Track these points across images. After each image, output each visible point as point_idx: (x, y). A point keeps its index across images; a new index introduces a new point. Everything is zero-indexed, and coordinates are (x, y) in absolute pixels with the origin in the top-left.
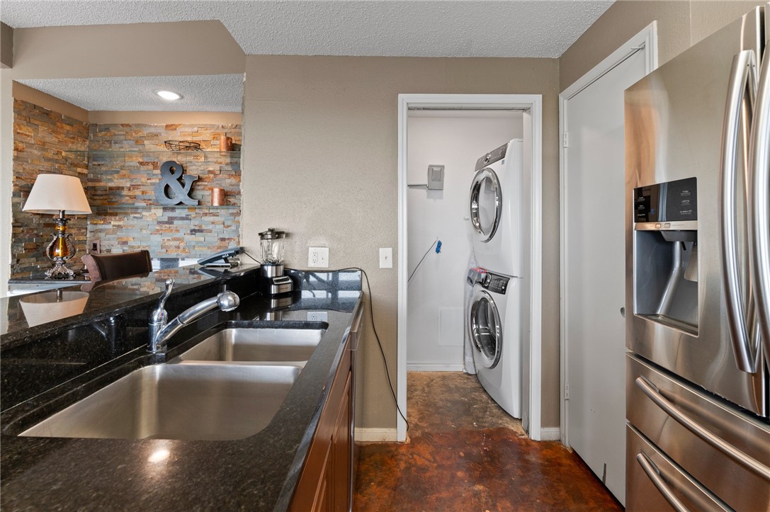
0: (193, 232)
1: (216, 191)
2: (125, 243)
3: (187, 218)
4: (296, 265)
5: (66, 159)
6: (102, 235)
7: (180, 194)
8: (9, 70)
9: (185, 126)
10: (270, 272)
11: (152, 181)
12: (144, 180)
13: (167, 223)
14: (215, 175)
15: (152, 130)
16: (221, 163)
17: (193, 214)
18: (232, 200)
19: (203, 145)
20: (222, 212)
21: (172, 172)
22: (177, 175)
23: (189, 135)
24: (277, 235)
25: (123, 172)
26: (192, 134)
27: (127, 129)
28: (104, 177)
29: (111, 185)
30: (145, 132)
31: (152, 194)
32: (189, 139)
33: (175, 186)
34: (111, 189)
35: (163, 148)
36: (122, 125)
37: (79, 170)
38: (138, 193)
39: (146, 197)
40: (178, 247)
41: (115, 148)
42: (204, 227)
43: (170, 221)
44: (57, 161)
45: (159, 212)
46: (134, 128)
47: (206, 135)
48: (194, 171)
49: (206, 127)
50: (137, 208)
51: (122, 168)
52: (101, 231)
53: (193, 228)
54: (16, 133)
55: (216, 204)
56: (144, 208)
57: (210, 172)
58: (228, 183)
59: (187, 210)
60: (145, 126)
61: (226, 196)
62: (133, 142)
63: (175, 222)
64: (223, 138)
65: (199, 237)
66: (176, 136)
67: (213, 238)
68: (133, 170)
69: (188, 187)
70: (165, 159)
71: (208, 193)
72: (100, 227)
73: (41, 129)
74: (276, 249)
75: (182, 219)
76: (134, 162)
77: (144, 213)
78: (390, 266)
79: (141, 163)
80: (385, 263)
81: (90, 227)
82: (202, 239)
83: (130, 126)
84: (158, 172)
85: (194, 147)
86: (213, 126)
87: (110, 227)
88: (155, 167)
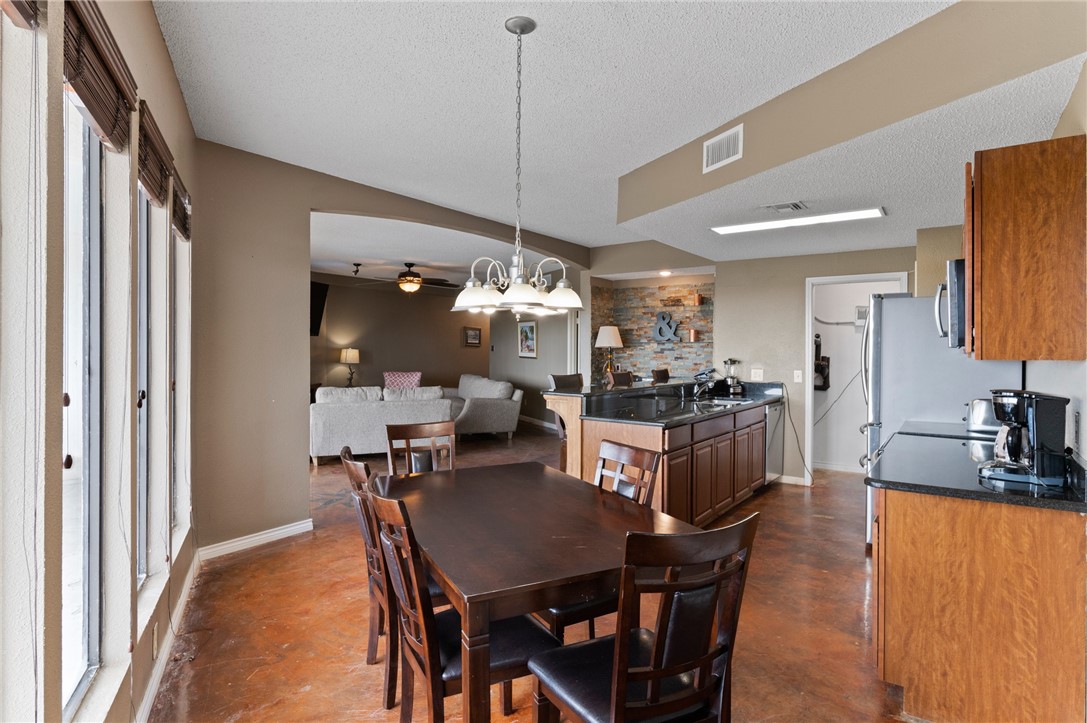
0: (677, 358)
1: (692, 331)
2: (635, 365)
3: (672, 349)
4: (744, 379)
5: (606, 314)
6: (622, 360)
7: (669, 333)
8: (588, 271)
9: (671, 287)
10: (729, 381)
11: (650, 326)
12: (646, 324)
13: (660, 352)
14: (691, 319)
15: (650, 291)
16: (694, 311)
17: (676, 347)
18: (702, 337)
19: (683, 300)
20: (696, 345)
21: (664, 319)
22: (667, 321)
23: (673, 293)
24: (733, 362)
26: (675, 292)
27: (635, 291)
28: (622, 323)
29: (626, 328)
30: (646, 292)
31: (651, 334)
32: (674, 295)
33: (665, 328)
34: (630, 330)
35: (658, 303)
36: (633, 289)
38: (642, 333)
39: (647, 335)
41: (629, 304)
42: (683, 355)
43: (662, 351)
44: (604, 317)
45: (655, 345)
46: (639, 290)
47: (685, 292)
48: (677, 318)
49: (684, 286)
50: (642, 343)
52: (623, 357)
53: (676, 355)
54: (592, 305)
55: (692, 340)
56: (646, 343)
57: (687, 317)
58: (700, 324)
59: (672, 344)
60: (646, 288)
61: (698, 333)
62: (638, 300)
63: (665, 352)
64: (696, 295)
65: (680, 362)
66: (665, 295)
67: (689, 363)
68: (640, 318)
69: (673, 329)
70: (658, 310)
71: (686, 332)
72: (620, 355)
73: (599, 299)
74: (733, 370)
75: (669, 350)
76: (639, 312)
77: (646, 346)
78: (801, 381)
79: (644, 313)
80: (798, 379)
81: (614, 355)
82: (682, 363)
83: (637, 289)
84: (654, 318)
85: (677, 302)
86: (688, 285)
87: (626, 355)
88: (653, 316)
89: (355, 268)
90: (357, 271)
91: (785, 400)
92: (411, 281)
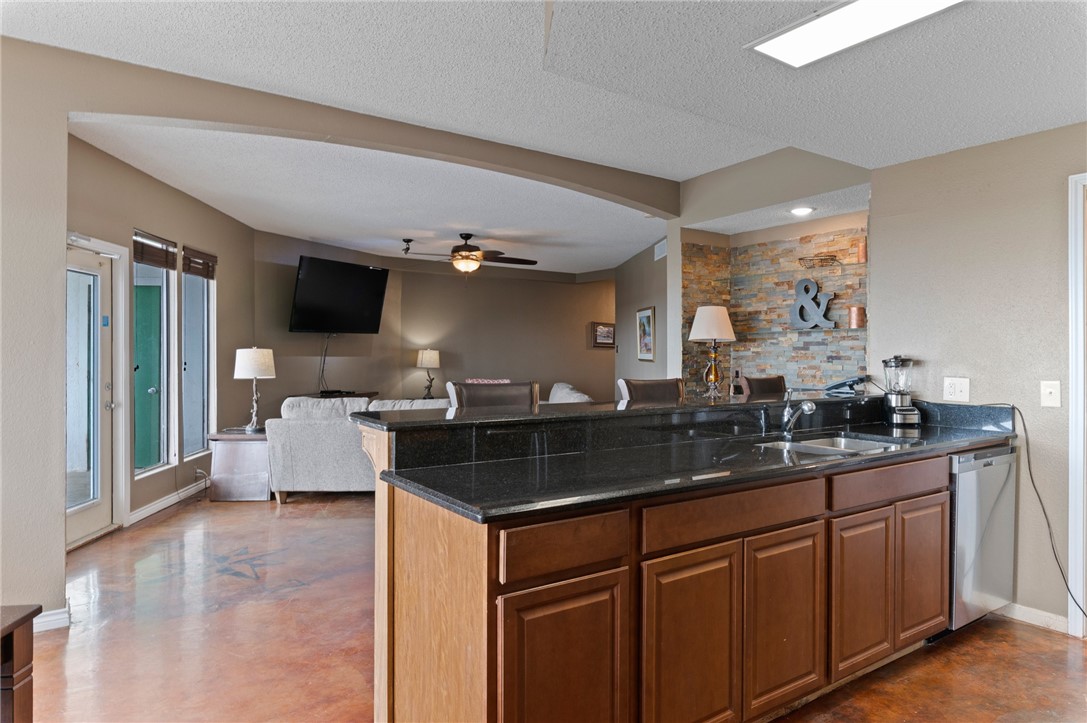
0: (830, 359)
1: (854, 310)
2: (763, 371)
3: (823, 343)
4: (929, 397)
5: (714, 288)
6: (743, 362)
7: (815, 315)
8: (678, 219)
9: (820, 236)
10: (894, 401)
11: (788, 303)
12: (779, 302)
13: (802, 349)
14: (854, 289)
15: (787, 246)
16: (860, 275)
17: (830, 338)
19: (839, 256)
20: (862, 334)
21: (807, 290)
22: (812, 293)
23: (824, 246)
24: (902, 362)
25: (761, 295)
26: (827, 245)
27: (763, 248)
28: (744, 302)
29: (750, 309)
30: (780, 249)
31: (787, 318)
32: (825, 250)
33: (810, 306)
34: (750, 313)
35: (796, 265)
36: (759, 245)
37: (724, 297)
38: (774, 316)
39: (782, 320)
40: (814, 377)
41: (753, 270)
42: (842, 354)
43: (806, 346)
44: (707, 292)
45: (794, 337)
46: (770, 247)
47: (844, 243)
48: (829, 288)
49: (842, 234)
50: (774, 333)
51: (760, 290)
52: (742, 358)
53: (830, 354)
54: (684, 272)
55: (854, 325)
56: (779, 333)
57: (848, 287)
59: (823, 334)
60: (779, 242)
62: (768, 262)
63: (811, 348)
65: (837, 366)
66: (811, 250)
67: (851, 366)
68: (769, 292)
69: (823, 307)
70: (799, 277)
71: (846, 312)
72: (741, 354)
73: (698, 264)
74: (903, 379)
75: (818, 344)
76: (769, 283)
77: (780, 339)
78: (1058, 405)
79: (777, 284)
80: (1050, 401)
81: (732, 354)
82: (840, 368)
83: (764, 244)
84: (792, 292)
85: (830, 259)
86: (850, 231)
87: (749, 353)
88: (790, 287)
89: (404, 245)
90: (408, 249)
91: (1019, 443)
92: (467, 258)
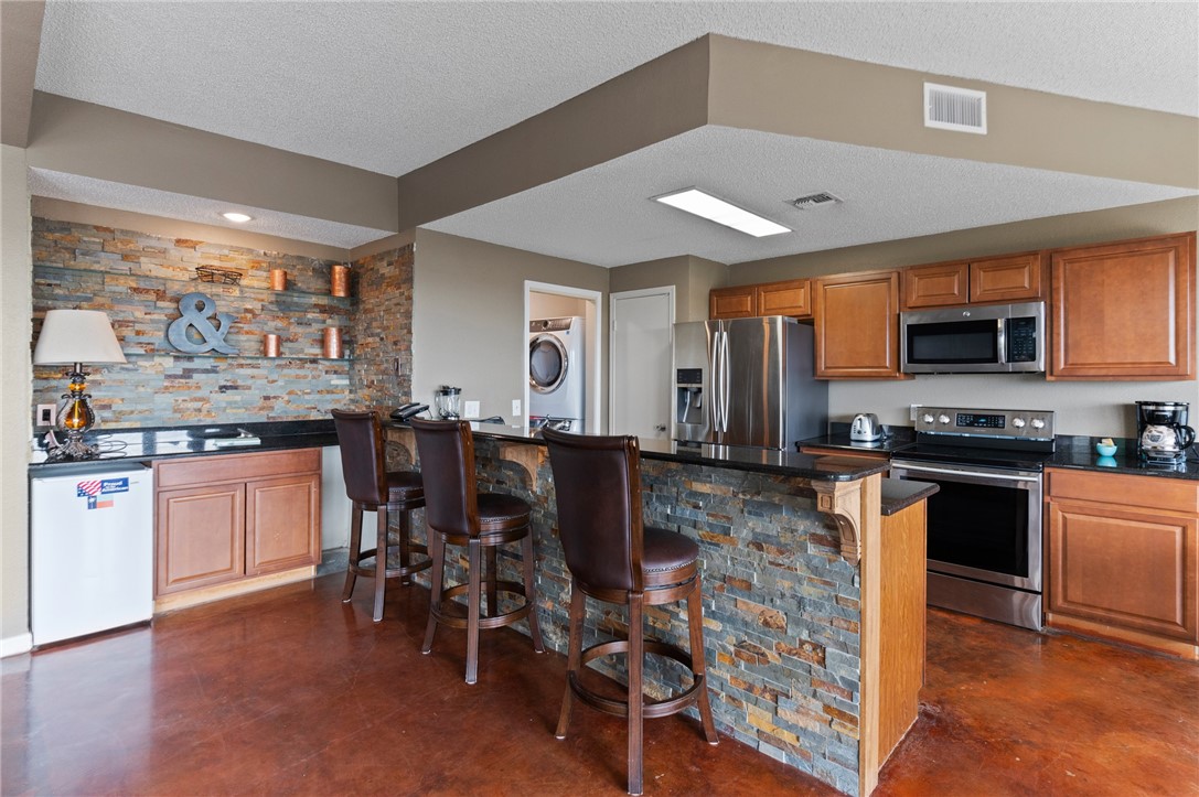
0: (223, 389)
1: (271, 337)
3: (214, 370)
7: (212, 338)
9: (209, 245)
12: (139, 314)
13: (182, 377)
14: (255, 316)
15: (152, 243)
16: (263, 300)
17: (224, 365)
21: (200, 307)
22: (208, 311)
23: (215, 258)
25: (102, 300)
26: (221, 258)
27: (108, 236)
30: (142, 243)
31: (157, 336)
32: (215, 264)
36: (97, 228)
38: (127, 332)
39: (143, 339)
40: (199, 410)
41: (82, 262)
42: (240, 383)
43: (187, 374)
45: (167, 362)
46: (120, 235)
47: (241, 262)
49: (239, 251)
51: (98, 293)
53: (223, 383)
57: (247, 311)
59: (212, 360)
60: (141, 235)
62: (119, 257)
63: (195, 376)
65: (230, 395)
66: (197, 258)
67: (254, 395)
68: (121, 299)
69: (224, 330)
70: (178, 287)
72: (54, 383)
75: (206, 371)
76: (122, 286)
77: (140, 363)
79: (135, 290)
82: (238, 398)
84: (164, 304)
85: (231, 278)
86: (250, 251)
88: (161, 298)
